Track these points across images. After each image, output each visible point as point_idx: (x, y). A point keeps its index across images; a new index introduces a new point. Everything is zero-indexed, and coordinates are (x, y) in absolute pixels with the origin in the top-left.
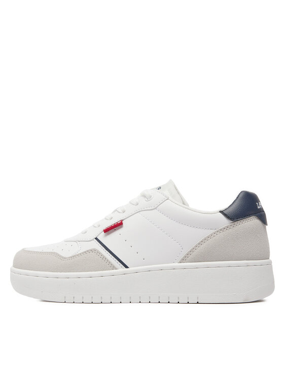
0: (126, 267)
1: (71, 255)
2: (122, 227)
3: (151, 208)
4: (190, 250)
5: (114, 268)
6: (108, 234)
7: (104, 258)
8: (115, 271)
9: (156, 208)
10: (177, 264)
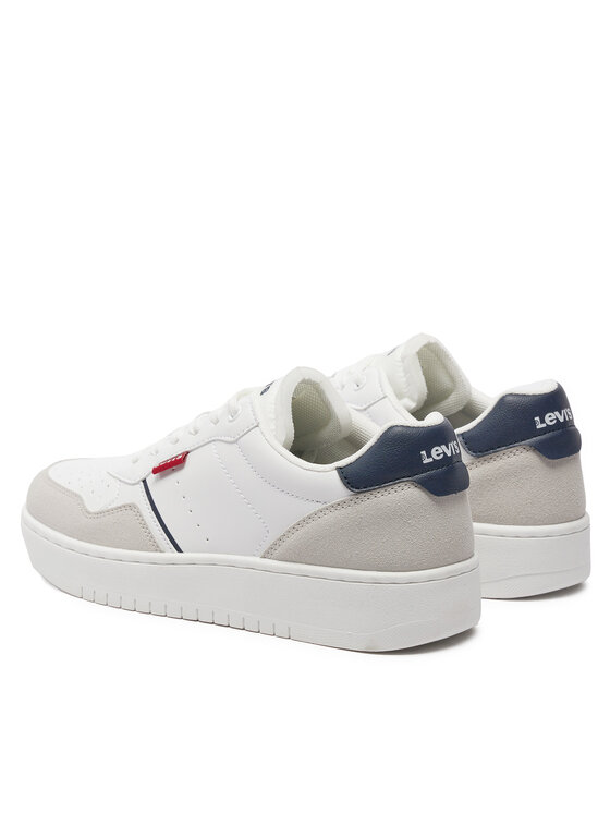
0: (179, 550)
1: (97, 510)
2: (182, 467)
3: (229, 439)
4: (278, 537)
5: (157, 549)
6: (162, 477)
7: (144, 525)
8: (158, 554)
9: (236, 442)
10: (258, 560)
